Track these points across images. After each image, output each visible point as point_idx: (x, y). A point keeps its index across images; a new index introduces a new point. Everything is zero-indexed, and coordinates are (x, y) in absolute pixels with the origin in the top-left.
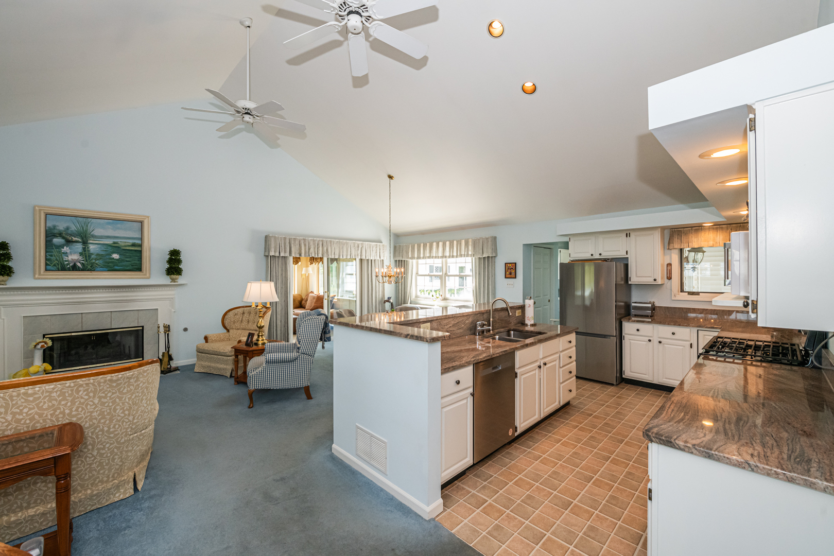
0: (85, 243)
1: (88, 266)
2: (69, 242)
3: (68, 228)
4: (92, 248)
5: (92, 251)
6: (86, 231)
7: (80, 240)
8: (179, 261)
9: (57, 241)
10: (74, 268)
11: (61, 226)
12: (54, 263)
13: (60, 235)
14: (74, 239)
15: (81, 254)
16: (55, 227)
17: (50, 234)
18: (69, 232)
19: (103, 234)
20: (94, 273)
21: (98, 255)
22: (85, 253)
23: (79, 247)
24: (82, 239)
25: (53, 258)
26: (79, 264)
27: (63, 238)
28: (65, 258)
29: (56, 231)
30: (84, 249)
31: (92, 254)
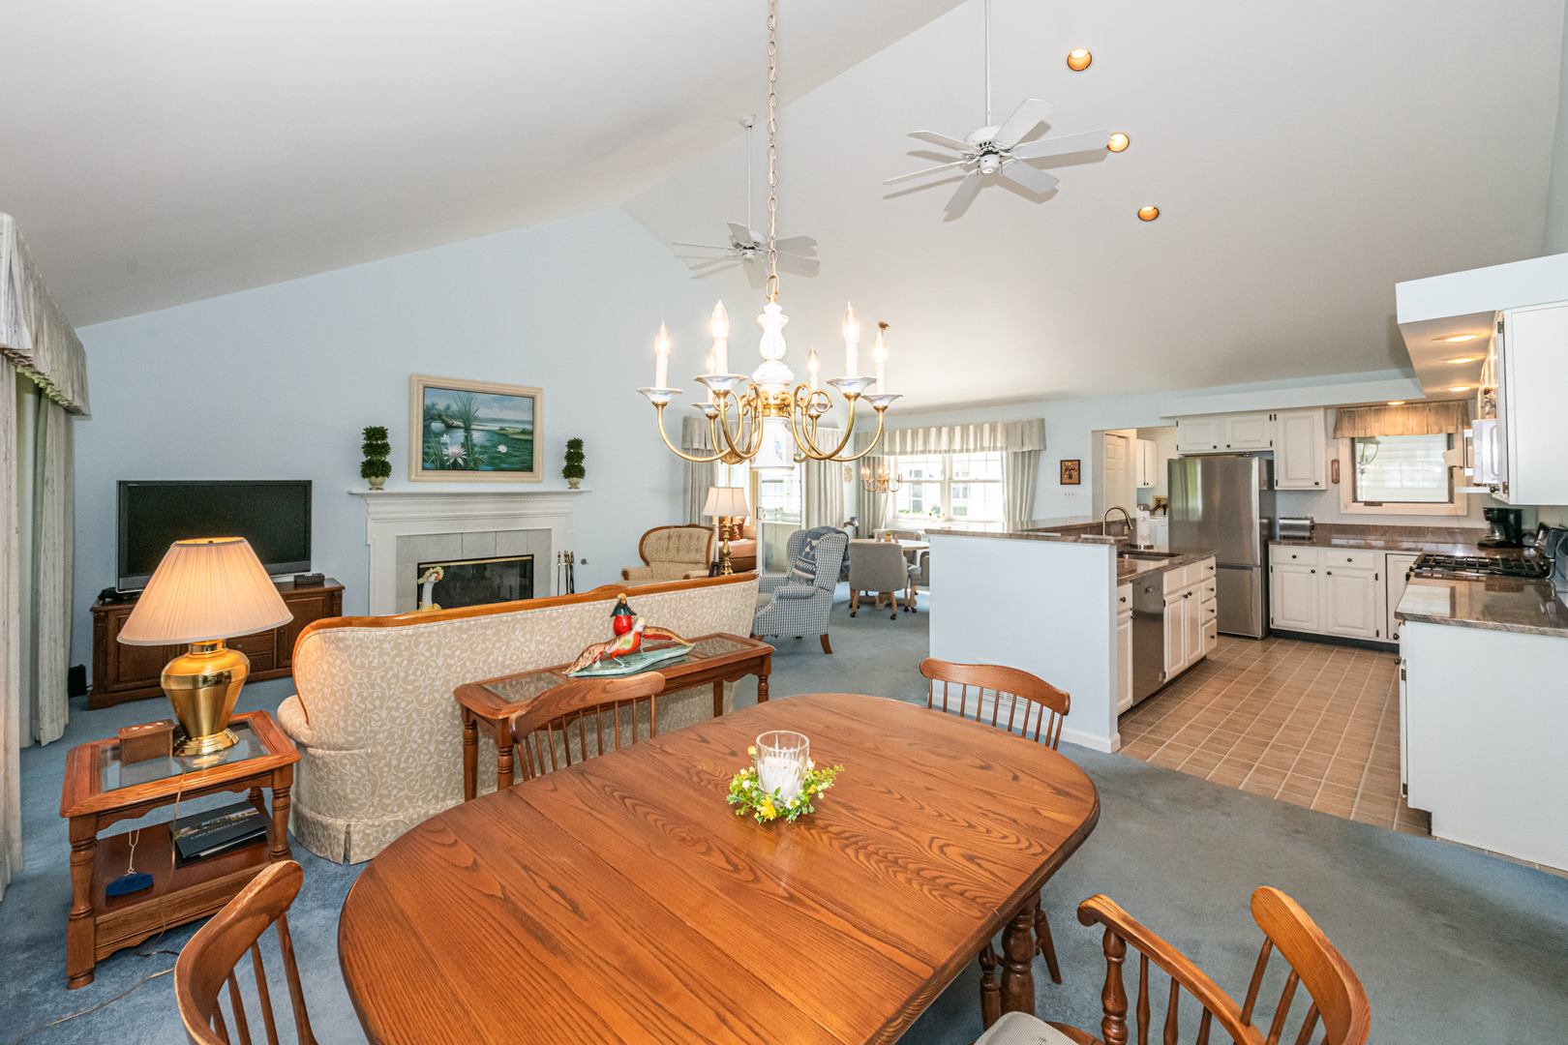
0: (467, 429)
1: (468, 464)
2: (449, 427)
3: (448, 408)
4: (477, 437)
5: (475, 441)
6: (469, 411)
7: (462, 425)
8: (581, 457)
9: (437, 426)
10: (455, 466)
11: (441, 404)
12: (435, 461)
13: (439, 417)
14: (456, 423)
15: (463, 445)
16: (433, 405)
17: (429, 416)
18: (450, 413)
19: (491, 416)
20: (478, 473)
21: (482, 447)
22: (467, 444)
23: (460, 435)
24: (465, 423)
25: (431, 451)
26: (460, 461)
27: (443, 421)
28: (445, 452)
29: (435, 412)
30: (466, 437)
31: (475, 445)
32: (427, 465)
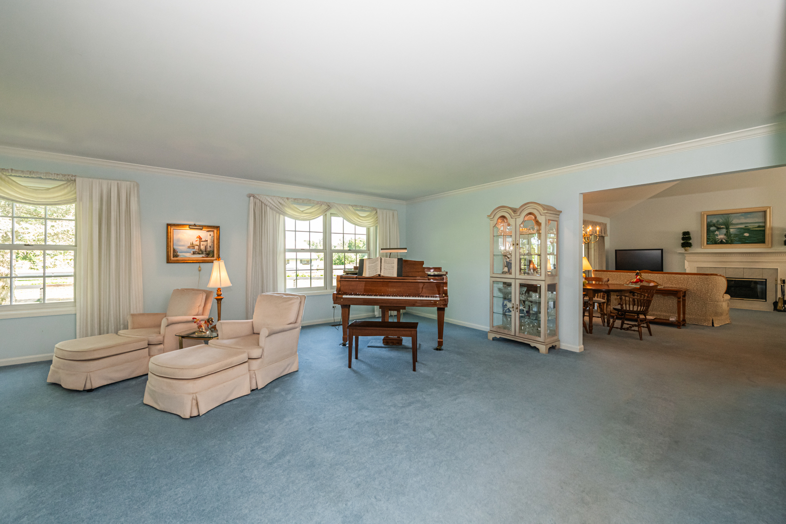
0: (727, 228)
1: (729, 241)
2: (718, 229)
3: (718, 221)
4: (731, 230)
5: (731, 233)
6: (728, 221)
7: (724, 227)
9: (712, 228)
10: (722, 242)
11: (714, 221)
12: (712, 241)
13: (714, 225)
14: (722, 227)
15: (725, 235)
16: (711, 221)
17: (709, 225)
18: (719, 223)
19: (739, 222)
20: (732, 245)
21: (735, 234)
22: (728, 234)
23: (724, 231)
24: (726, 226)
25: (711, 238)
26: (724, 240)
27: (715, 227)
28: (717, 237)
29: (712, 224)
30: (727, 232)
31: (732, 234)
32: (708, 243)
